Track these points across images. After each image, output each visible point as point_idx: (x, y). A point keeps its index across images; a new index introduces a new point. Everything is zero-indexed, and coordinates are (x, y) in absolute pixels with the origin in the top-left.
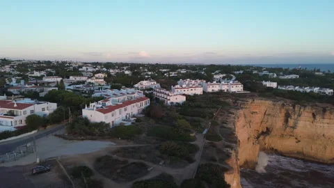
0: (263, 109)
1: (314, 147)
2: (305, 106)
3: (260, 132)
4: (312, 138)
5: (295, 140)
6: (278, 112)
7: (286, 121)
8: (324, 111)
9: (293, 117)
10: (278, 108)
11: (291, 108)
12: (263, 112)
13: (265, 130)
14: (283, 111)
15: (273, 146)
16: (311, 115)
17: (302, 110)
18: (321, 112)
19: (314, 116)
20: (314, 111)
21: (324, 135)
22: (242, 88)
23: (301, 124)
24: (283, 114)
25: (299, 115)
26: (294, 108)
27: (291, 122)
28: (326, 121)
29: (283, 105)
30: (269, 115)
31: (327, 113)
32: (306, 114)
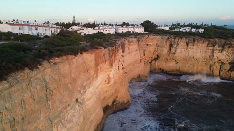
0: (155, 42)
1: (187, 66)
2: (182, 38)
3: (153, 58)
4: (186, 60)
5: (175, 62)
6: (165, 43)
7: (170, 50)
8: (194, 41)
9: (174, 46)
10: (165, 40)
11: (173, 40)
12: (155, 44)
13: (156, 57)
14: (168, 43)
15: (161, 67)
16: (185, 44)
17: (179, 41)
18: (192, 41)
19: (187, 44)
20: (187, 41)
21: (193, 57)
22: (143, 30)
23: (179, 50)
24: (168, 45)
25: (178, 45)
26: (175, 40)
27: (173, 50)
28: (195, 47)
29: (168, 38)
30: (159, 46)
31: (196, 42)
32: (182, 43)
